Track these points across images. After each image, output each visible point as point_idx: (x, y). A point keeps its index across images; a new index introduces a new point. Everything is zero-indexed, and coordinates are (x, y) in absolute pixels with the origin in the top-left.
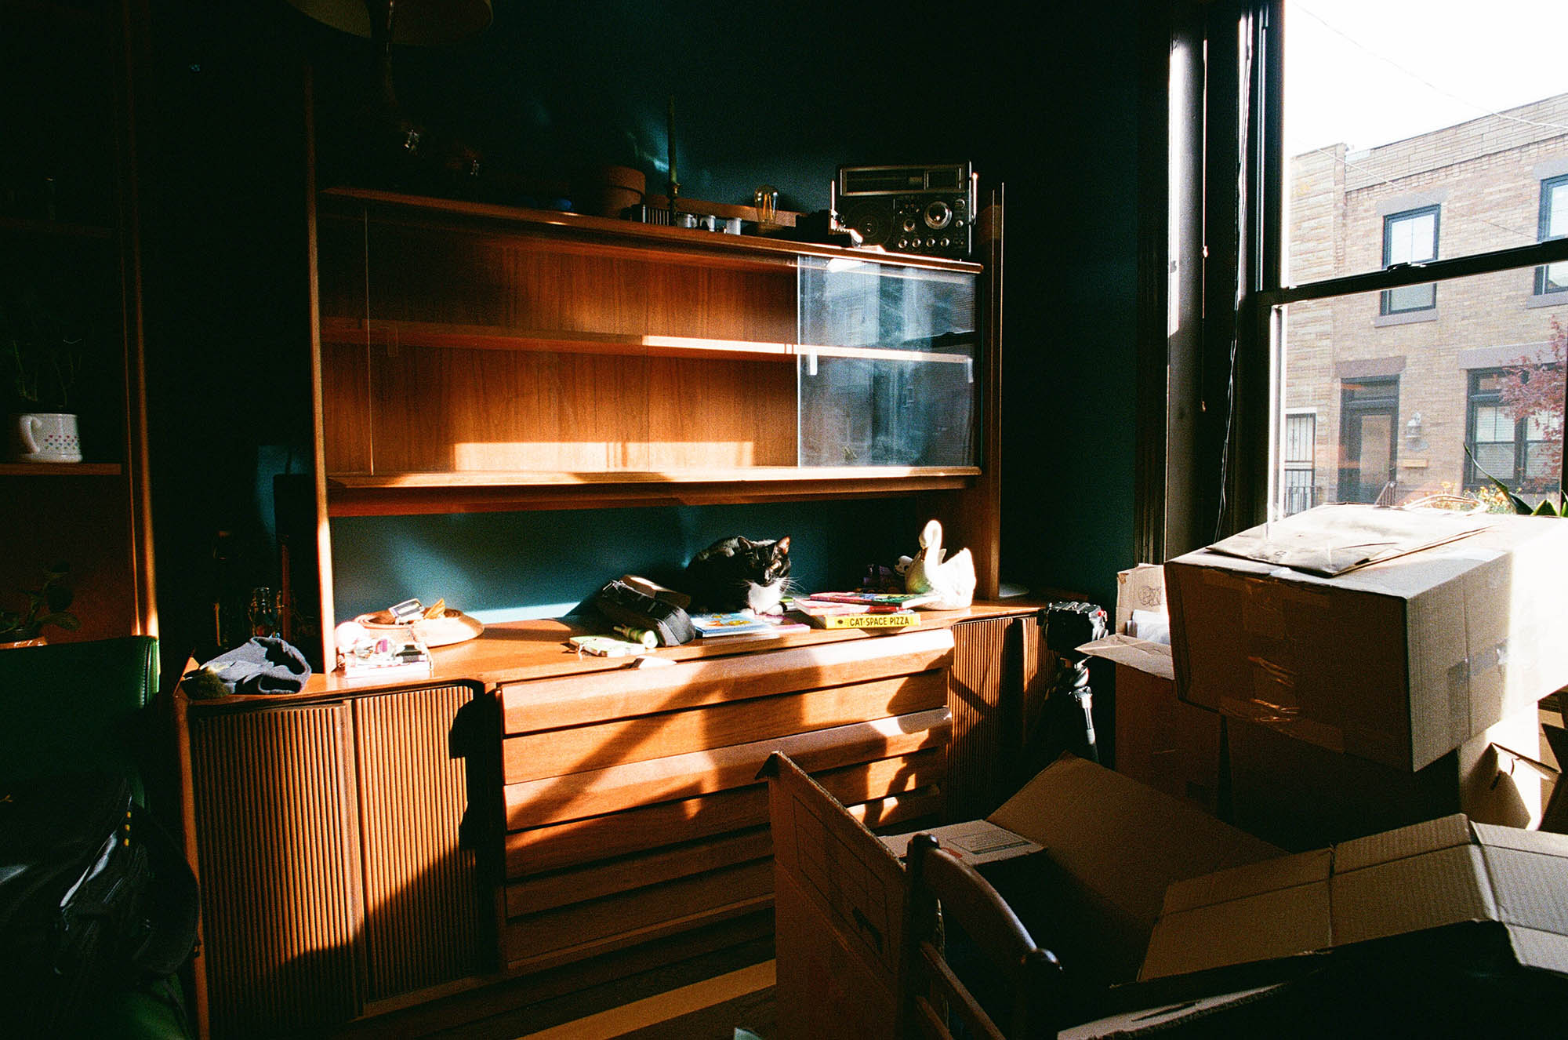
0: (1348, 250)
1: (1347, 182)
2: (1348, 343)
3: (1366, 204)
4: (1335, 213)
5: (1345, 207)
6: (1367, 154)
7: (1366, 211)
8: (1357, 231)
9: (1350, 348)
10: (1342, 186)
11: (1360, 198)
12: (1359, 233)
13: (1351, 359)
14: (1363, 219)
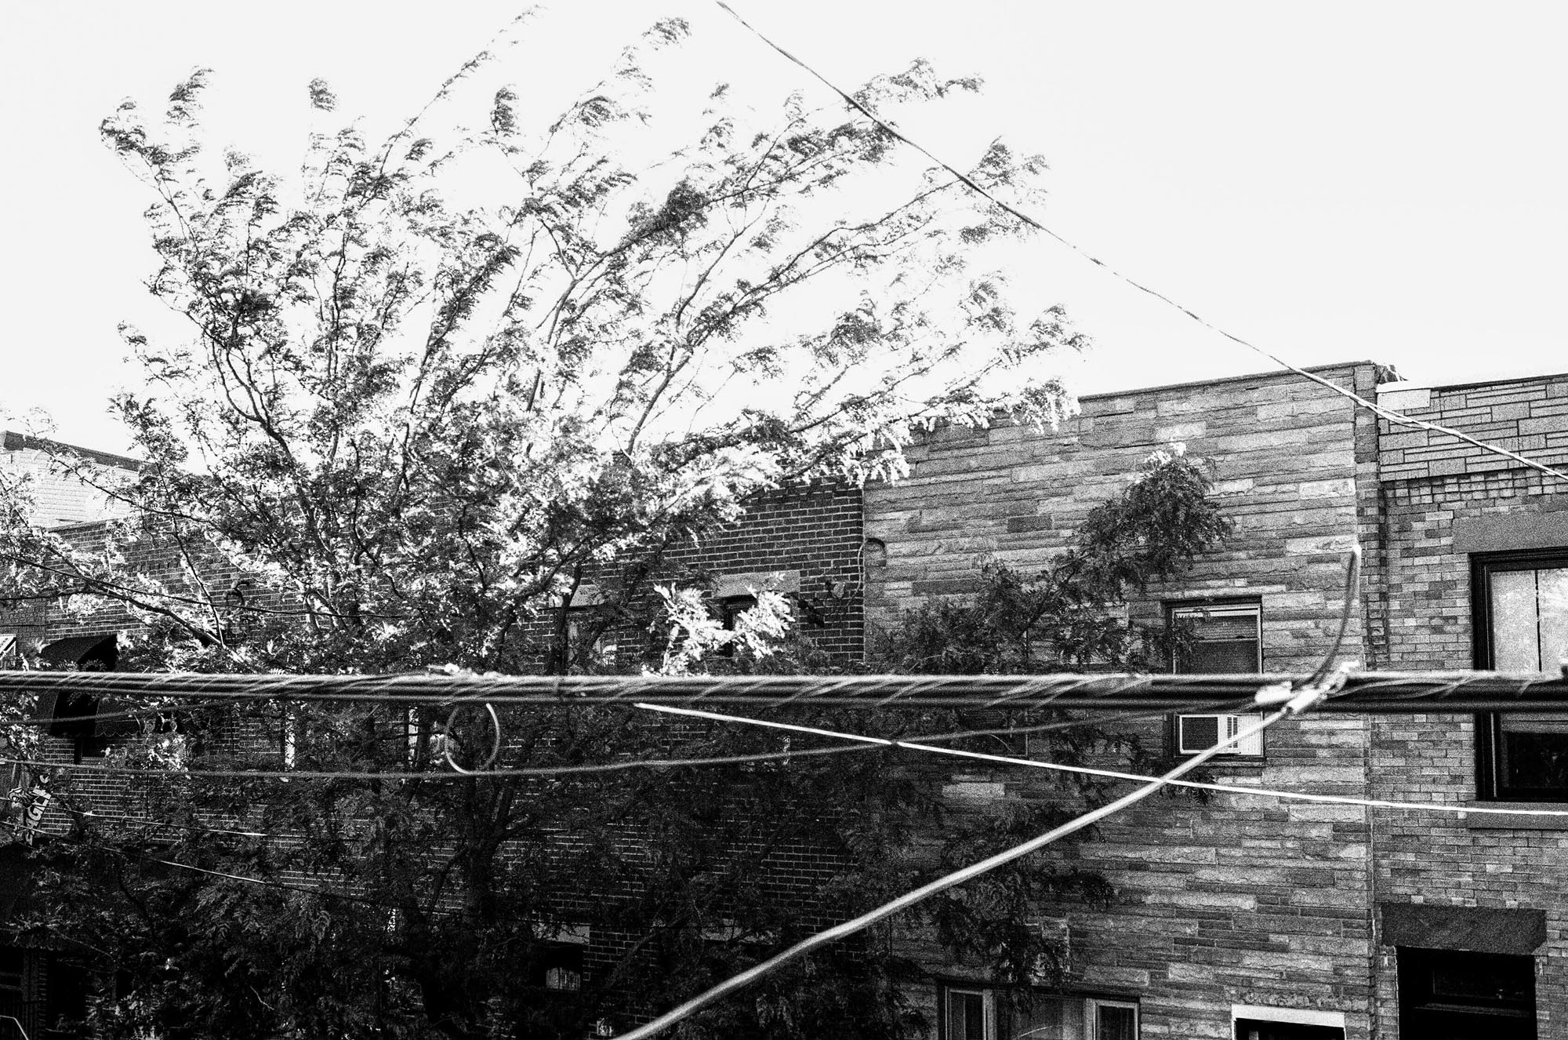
0: (1394, 623)
1: (1385, 458)
2: (1410, 858)
3: (1431, 517)
4: (1361, 529)
5: (1382, 518)
6: (1423, 400)
7: (1430, 534)
8: (1411, 579)
9: (1415, 871)
10: (1372, 467)
11: (1415, 500)
12: (1419, 588)
13: (1418, 900)
14: (1424, 552)
